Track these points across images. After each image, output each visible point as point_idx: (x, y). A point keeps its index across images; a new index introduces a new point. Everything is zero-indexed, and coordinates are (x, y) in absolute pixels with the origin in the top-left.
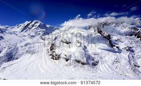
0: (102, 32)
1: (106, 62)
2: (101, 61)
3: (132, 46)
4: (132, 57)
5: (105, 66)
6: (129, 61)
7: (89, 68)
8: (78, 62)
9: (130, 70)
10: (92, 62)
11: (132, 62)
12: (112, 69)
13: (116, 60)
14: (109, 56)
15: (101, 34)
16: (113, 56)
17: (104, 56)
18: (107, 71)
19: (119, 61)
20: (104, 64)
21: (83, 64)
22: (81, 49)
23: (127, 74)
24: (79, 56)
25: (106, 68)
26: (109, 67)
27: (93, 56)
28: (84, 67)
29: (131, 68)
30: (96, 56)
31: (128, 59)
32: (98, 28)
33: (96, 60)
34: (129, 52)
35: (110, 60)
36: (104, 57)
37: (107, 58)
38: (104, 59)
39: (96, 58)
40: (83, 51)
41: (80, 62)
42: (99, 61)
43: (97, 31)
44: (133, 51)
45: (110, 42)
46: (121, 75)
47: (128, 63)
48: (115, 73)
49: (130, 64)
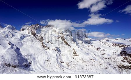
0: (36, 34)
1: (39, 62)
2: (34, 62)
3: (59, 47)
4: (59, 56)
5: (37, 66)
6: (57, 59)
7: (22, 70)
8: (9, 65)
9: (57, 66)
10: (25, 63)
11: (59, 60)
12: (44, 68)
13: (47, 60)
14: (41, 56)
15: (34, 36)
16: (45, 56)
17: (36, 56)
18: (40, 70)
19: (49, 60)
20: (37, 64)
21: (15, 67)
22: (13, 51)
23: (55, 70)
24: (10, 58)
25: (39, 67)
26: (41, 66)
27: (26, 57)
28: (15, 71)
29: (58, 65)
30: (29, 57)
31: (56, 57)
32: (32, 30)
33: (29, 61)
34: (57, 51)
35: (42, 60)
36: (37, 58)
37: (39, 58)
38: (37, 60)
39: (29, 59)
40: (15, 53)
41: (10, 65)
42: (32, 62)
43: (31, 33)
44: (60, 51)
45: (43, 43)
46: (51, 72)
47: (56, 60)
48: (46, 71)
49: (58, 61)
